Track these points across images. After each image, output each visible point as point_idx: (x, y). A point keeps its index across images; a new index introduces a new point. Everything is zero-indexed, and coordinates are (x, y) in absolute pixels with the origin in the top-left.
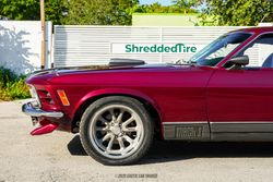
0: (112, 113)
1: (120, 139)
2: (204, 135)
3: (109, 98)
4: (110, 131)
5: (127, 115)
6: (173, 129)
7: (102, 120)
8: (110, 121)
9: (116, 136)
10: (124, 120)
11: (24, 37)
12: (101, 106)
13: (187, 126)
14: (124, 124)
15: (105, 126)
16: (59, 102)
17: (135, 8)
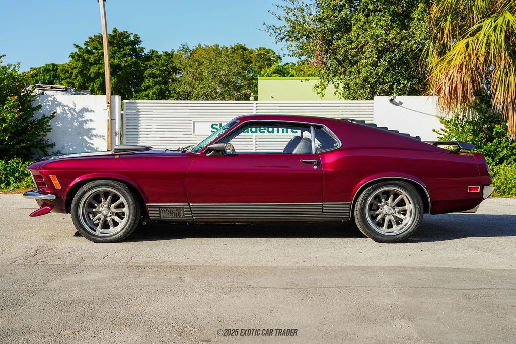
0: (102, 195)
1: (109, 219)
2: (186, 216)
3: (97, 182)
4: (99, 212)
5: (115, 198)
6: (156, 210)
7: (93, 202)
8: (100, 202)
9: (106, 216)
10: (113, 201)
11: (87, 115)
12: (89, 189)
13: (169, 207)
14: (113, 205)
15: (95, 207)
16: (52, 186)
17: (274, 67)
